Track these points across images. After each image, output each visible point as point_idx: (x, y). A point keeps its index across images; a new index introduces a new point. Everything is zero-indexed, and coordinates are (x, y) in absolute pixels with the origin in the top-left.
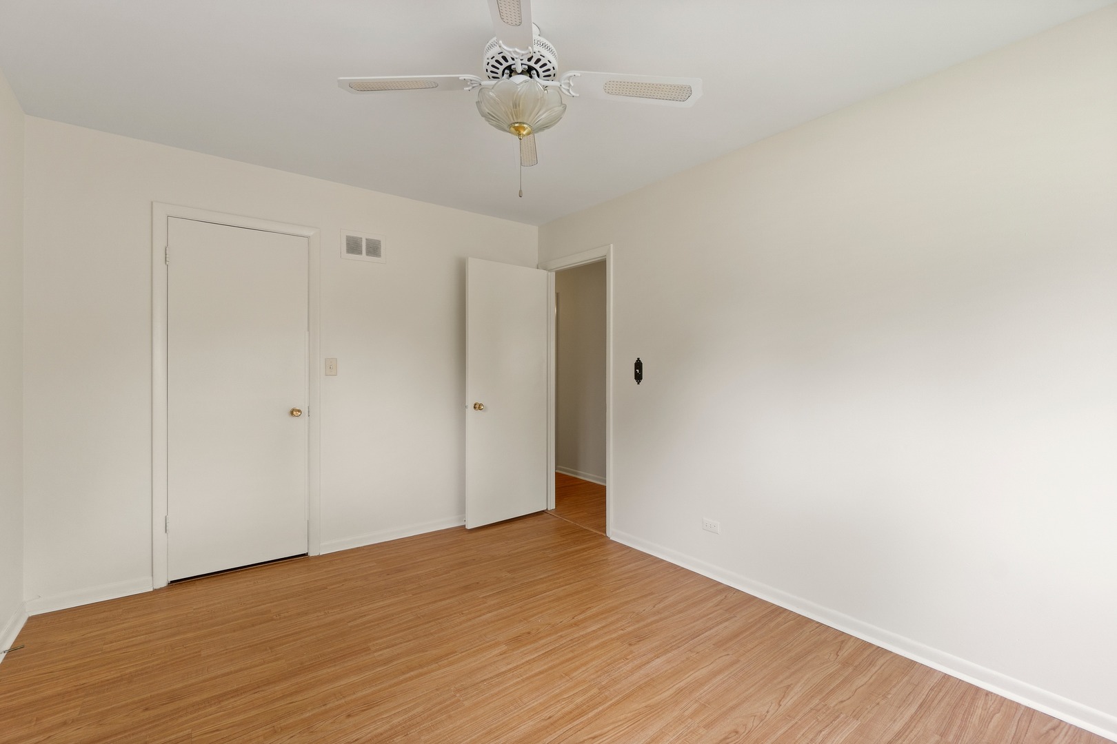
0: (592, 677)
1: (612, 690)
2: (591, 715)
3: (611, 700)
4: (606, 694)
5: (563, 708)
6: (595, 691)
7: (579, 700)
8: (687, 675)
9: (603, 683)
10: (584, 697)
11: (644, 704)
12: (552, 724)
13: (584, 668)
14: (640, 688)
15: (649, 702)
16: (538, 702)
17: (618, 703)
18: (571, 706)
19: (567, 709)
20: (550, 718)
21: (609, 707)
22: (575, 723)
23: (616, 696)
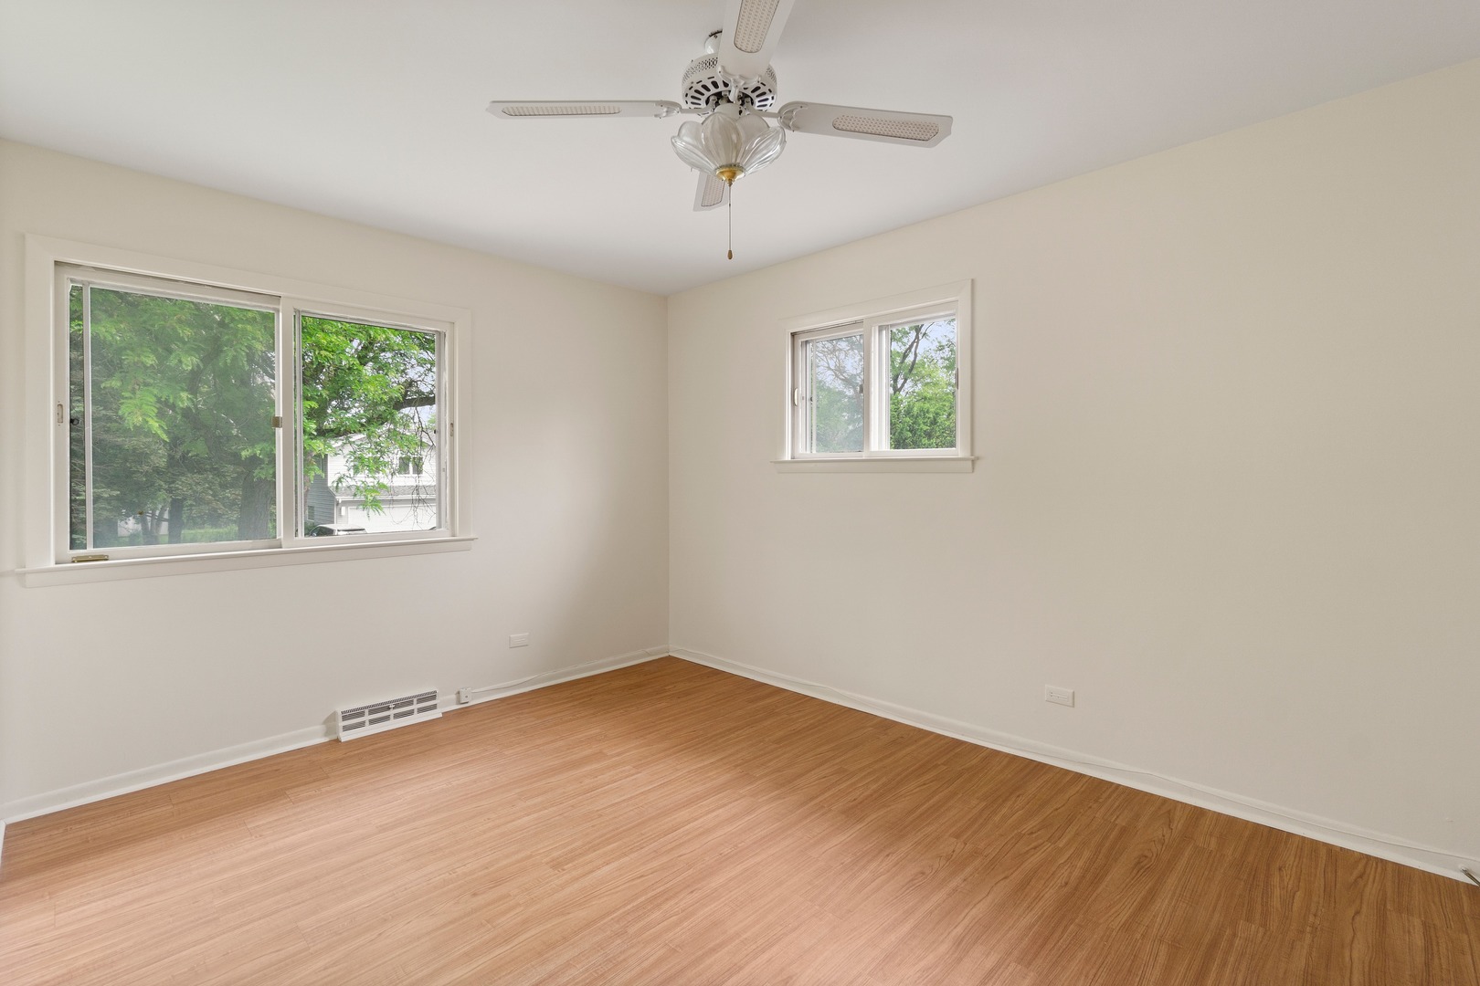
0: (633, 951)
1: (608, 933)
2: (643, 898)
3: (612, 919)
4: (617, 926)
5: (676, 904)
6: (631, 930)
7: (657, 915)
8: (478, 969)
9: (619, 941)
10: (649, 919)
11: (570, 916)
12: (689, 886)
13: (645, 964)
14: (565, 939)
15: (561, 920)
16: (709, 908)
17: (603, 917)
18: (666, 907)
19: (672, 902)
20: (692, 892)
21: (618, 909)
22: (662, 888)
23: (605, 924)
